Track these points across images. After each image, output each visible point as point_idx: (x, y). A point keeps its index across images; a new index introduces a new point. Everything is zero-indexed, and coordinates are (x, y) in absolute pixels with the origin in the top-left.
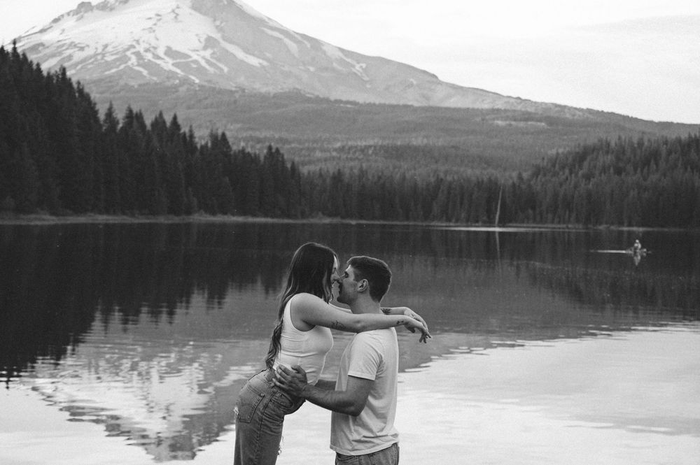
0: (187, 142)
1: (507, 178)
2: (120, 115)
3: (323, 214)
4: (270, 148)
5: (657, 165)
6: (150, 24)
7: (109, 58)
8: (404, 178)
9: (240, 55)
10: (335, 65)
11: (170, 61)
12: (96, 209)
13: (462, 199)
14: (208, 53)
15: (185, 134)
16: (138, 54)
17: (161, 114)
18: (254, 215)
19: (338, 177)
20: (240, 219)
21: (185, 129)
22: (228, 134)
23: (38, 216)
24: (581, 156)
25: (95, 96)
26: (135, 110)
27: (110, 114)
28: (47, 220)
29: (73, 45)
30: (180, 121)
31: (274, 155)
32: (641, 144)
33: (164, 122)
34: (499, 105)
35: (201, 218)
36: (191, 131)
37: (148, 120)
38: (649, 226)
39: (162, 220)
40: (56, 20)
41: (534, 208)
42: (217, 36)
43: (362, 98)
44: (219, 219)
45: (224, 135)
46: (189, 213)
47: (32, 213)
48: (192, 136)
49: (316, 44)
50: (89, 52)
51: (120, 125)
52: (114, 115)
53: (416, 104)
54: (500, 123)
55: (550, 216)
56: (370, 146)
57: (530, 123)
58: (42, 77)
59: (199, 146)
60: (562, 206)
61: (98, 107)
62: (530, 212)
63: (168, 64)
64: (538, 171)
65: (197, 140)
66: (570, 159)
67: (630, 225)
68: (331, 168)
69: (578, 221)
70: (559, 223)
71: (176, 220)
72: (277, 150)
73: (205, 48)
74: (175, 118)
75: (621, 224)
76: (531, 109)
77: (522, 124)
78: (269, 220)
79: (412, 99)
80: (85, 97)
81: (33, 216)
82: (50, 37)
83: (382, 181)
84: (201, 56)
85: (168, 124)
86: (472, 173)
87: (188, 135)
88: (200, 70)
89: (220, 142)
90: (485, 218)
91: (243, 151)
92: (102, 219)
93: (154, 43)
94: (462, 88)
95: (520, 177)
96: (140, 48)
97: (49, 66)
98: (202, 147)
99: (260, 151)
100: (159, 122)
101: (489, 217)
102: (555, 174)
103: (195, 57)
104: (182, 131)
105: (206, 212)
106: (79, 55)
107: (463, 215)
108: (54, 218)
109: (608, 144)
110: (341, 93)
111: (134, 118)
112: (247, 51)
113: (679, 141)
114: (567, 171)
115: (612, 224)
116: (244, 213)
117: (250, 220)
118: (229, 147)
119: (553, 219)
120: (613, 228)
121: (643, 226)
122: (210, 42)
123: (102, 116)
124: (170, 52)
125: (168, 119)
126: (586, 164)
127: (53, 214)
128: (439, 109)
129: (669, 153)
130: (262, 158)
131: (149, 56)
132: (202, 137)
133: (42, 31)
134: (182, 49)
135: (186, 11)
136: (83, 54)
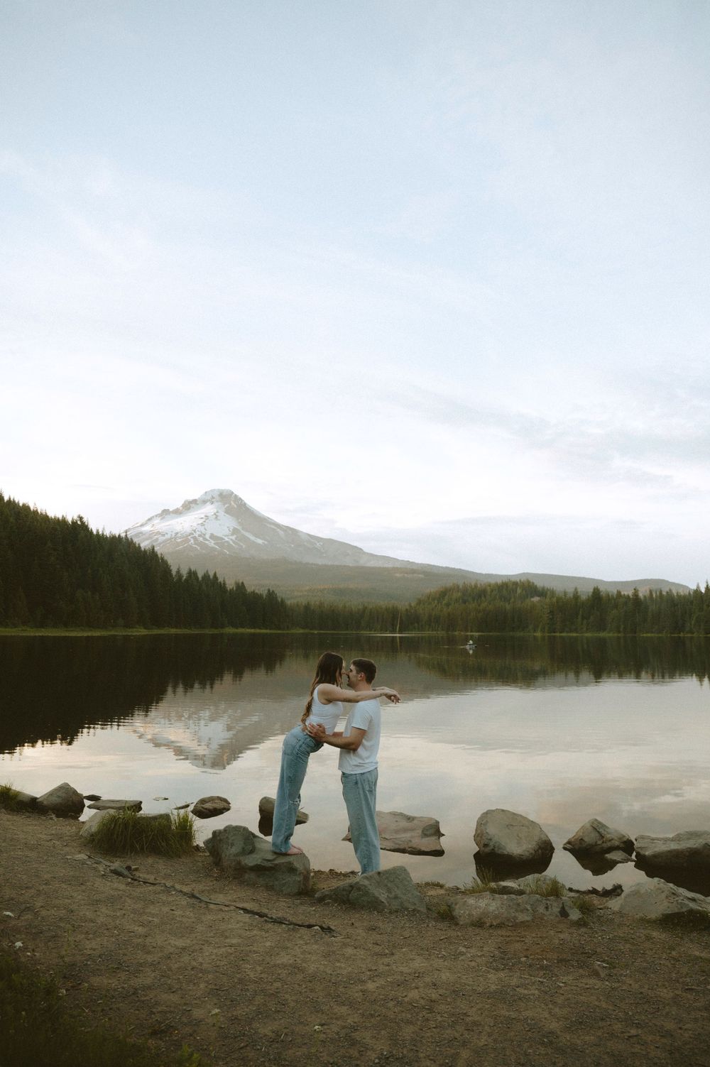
0: (222, 587)
1: (402, 605)
2: (184, 573)
3: (299, 627)
4: (269, 590)
5: (485, 597)
6: (201, 521)
7: (179, 540)
8: (345, 607)
9: (252, 538)
10: (305, 543)
11: (213, 542)
12: (172, 625)
13: (378, 618)
14: (233, 538)
15: (220, 583)
16: (195, 538)
17: (207, 571)
18: (260, 629)
19: (307, 607)
20: (253, 631)
21: (220, 580)
22: (245, 583)
23: (137, 630)
24: (444, 593)
25: (170, 562)
26: (193, 569)
27: (178, 572)
28: (141, 632)
29: (159, 533)
30: (218, 575)
31: (271, 594)
32: (476, 586)
33: (209, 576)
34: (397, 565)
35: (230, 630)
36: (224, 581)
37: (200, 575)
38: (482, 632)
39: (208, 631)
40: (149, 520)
41: (418, 623)
42: (239, 528)
43: (320, 562)
44: (241, 630)
45: (243, 583)
46: (223, 626)
47: (133, 628)
48: (224, 584)
49: (294, 531)
50: (168, 536)
51: (185, 577)
52: (181, 572)
53: (351, 565)
54: (398, 575)
55: (427, 627)
56: (325, 589)
57: (415, 575)
58: (141, 551)
59: (228, 589)
60: (434, 621)
61: (172, 568)
62: (416, 625)
63: (212, 544)
64: (420, 602)
65: (227, 586)
66: (438, 596)
67: (472, 631)
68: (303, 601)
69: (443, 630)
70: (433, 630)
71: (216, 631)
72: (273, 591)
73: (232, 535)
74: (215, 574)
75: (467, 631)
76: (414, 567)
77: (410, 576)
78: (268, 631)
79: (349, 562)
80: (165, 562)
82: (147, 528)
83: (332, 608)
84: (229, 539)
85: (211, 577)
86: (383, 603)
87: (222, 583)
88: (229, 547)
89: (241, 587)
90: (391, 629)
91: (253, 592)
92: (173, 631)
93: (203, 531)
94: (377, 556)
95: (411, 606)
96: (196, 535)
97: (144, 545)
98: (230, 590)
100: (206, 576)
101: (393, 628)
102: (430, 604)
103: (226, 539)
104: (219, 581)
106: (161, 539)
107: (378, 627)
108: (145, 631)
109: (458, 587)
110: (309, 559)
111: (192, 574)
112: (257, 536)
113: (496, 584)
114: (436, 602)
115: (461, 631)
116: (254, 628)
117: (258, 631)
118: (246, 590)
119: (429, 629)
120: (462, 633)
121: (478, 632)
122: (235, 531)
123: (174, 573)
124: (212, 536)
125: (211, 574)
126: (447, 597)
127: (145, 628)
128: (363, 567)
129: (492, 591)
130: (264, 597)
131: (201, 539)
132: (230, 585)
133: (142, 525)
134: (220, 535)
135: (221, 514)
136: (164, 538)
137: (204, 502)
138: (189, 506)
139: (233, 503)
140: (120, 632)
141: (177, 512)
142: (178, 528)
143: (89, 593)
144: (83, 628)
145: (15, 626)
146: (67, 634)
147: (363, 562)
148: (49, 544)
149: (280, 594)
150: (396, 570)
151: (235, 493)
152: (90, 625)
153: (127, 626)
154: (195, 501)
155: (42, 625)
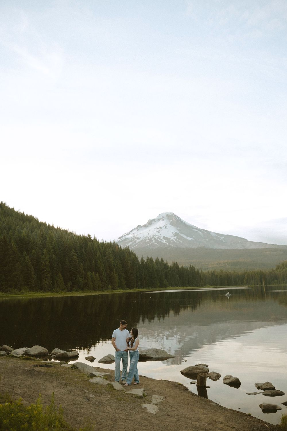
0: (166, 265)
1: (267, 270)
3: (209, 285)
4: (191, 266)
6: (158, 230)
7: (147, 241)
8: (235, 272)
9: (185, 237)
10: (214, 238)
11: (165, 241)
12: (137, 287)
13: (252, 278)
14: (175, 237)
16: (155, 239)
17: (158, 257)
19: (213, 274)
21: (165, 262)
23: (118, 290)
26: (150, 257)
27: (142, 259)
29: (136, 238)
30: (163, 259)
31: (192, 268)
33: (159, 260)
34: (267, 247)
36: (167, 262)
37: (154, 260)
40: (131, 231)
41: (277, 280)
42: (178, 232)
43: (223, 248)
45: (176, 262)
48: (167, 264)
49: (208, 232)
50: (141, 239)
51: (146, 261)
53: (241, 248)
54: (267, 252)
55: (282, 282)
56: (226, 263)
57: (277, 252)
58: (122, 250)
59: (170, 266)
61: (138, 257)
62: (276, 281)
63: (164, 241)
64: (278, 268)
68: (210, 270)
72: (193, 266)
73: (175, 236)
76: (277, 248)
77: (274, 253)
79: (239, 247)
80: (135, 255)
81: (117, 290)
82: (130, 236)
83: (227, 274)
85: (160, 260)
86: (257, 269)
88: (174, 242)
89: (176, 265)
91: (182, 267)
93: (160, 235)
94: (254, 242)
95: (272, 270)
96: (156, 237)
97: (123, 246)
98: (171, 266)
99: (187, 266)
100: (157, 260)
101: (261, 283)
102: (284, 268)
103: (172, 239)
105: (172, 286)
106: (138, 241)
107: (253, 283)
108: (123, 291)
110: (217, 247)
111: (150, 260)
112: (188, 236)
118: (178, 266)
119: (283, 282)
122: (176, 234)
123: (140, 260)
124: (164, 238)
128: (247, 250)
131: (158, 239)
132: (170, 264)
133: (128, 234)
134: (168, 237)
135: (168, 225)
136: (139, 240)
137: (159, 220)
138: (151, 222)
139: (174, 219)
140: (109, 292)
141: (145, 226)
142: (146, 235)
143: (94, 273)
144: (91, 291)
145: (57, 292)
146: (84, 295)
147: (248, 246)
148: (73, 250)
149: (197, 268)
150: (265, 250)
151: (175, 214)
152: (94, 289)
153: (113, 289)
154: (154, 220)
155: (71, 290)
